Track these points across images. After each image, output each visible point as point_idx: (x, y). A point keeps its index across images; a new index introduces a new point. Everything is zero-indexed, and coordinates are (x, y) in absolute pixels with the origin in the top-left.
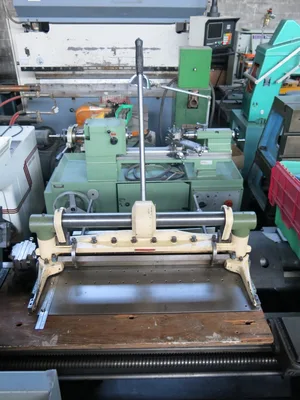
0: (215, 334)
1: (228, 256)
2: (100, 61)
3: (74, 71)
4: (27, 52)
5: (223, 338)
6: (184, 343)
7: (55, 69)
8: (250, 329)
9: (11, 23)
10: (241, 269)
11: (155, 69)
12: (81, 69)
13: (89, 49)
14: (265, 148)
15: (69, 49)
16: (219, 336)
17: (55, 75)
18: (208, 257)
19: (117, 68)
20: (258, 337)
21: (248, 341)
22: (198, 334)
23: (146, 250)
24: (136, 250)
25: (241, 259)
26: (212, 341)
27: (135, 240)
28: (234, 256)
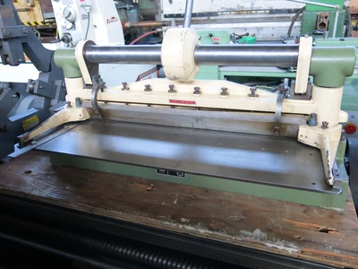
0: (258, 232)
1: (304, 120)
3: (209, 16)
4: (171, 1)
5: (270, 239)
6: (202, 231)
8: (325, 238)
10: (321, 138)
12: (215, 14)
16: (264, 235)
19: (250, 12)
20: (337, 253)
21: (314, 254)
22: (230, 225)
23: (185, 102)
24: (171, 101)
25: (325, 126)
26: (248, 239)
27: (172, 89)
28: (313, 121)
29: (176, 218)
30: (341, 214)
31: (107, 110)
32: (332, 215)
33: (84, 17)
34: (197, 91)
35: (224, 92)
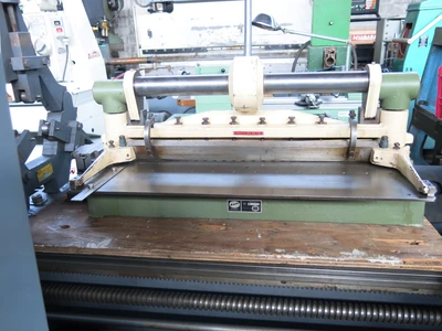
0: (356, 252)
1: (376, 143)
2: (225, 41)
3: (197, 51)
4: (150, 34)
5: (370, 255)
6: (303, 258)
7: (177, 51)
8: (418, 249)
9: (137, 6)
10: (398, 158)
11: (286, 47)
12: (204, 50)
13: (214, 28)
14: (426, 103)
15: (193, 28)
16: (363, 253)
17: (177, 57)
18: (343, 144)
21: (415, 263)
22: (326, 249)
23: (251, 133)
24: (236, 133)
25: (396, 146)
26: (350, 258)
27: (234, 121)
28: (385, 144)
29: (268, 249)
30: (422, 229)
31: (160, 147)
32: (414, 230)
33: (61, 51)
34: (262, 121)
35: (291, 121)
